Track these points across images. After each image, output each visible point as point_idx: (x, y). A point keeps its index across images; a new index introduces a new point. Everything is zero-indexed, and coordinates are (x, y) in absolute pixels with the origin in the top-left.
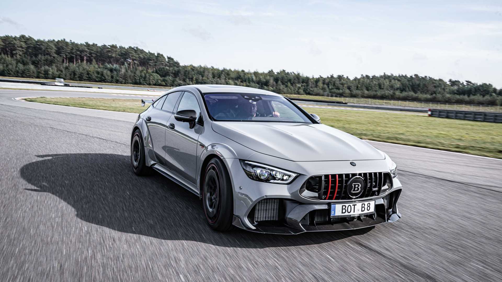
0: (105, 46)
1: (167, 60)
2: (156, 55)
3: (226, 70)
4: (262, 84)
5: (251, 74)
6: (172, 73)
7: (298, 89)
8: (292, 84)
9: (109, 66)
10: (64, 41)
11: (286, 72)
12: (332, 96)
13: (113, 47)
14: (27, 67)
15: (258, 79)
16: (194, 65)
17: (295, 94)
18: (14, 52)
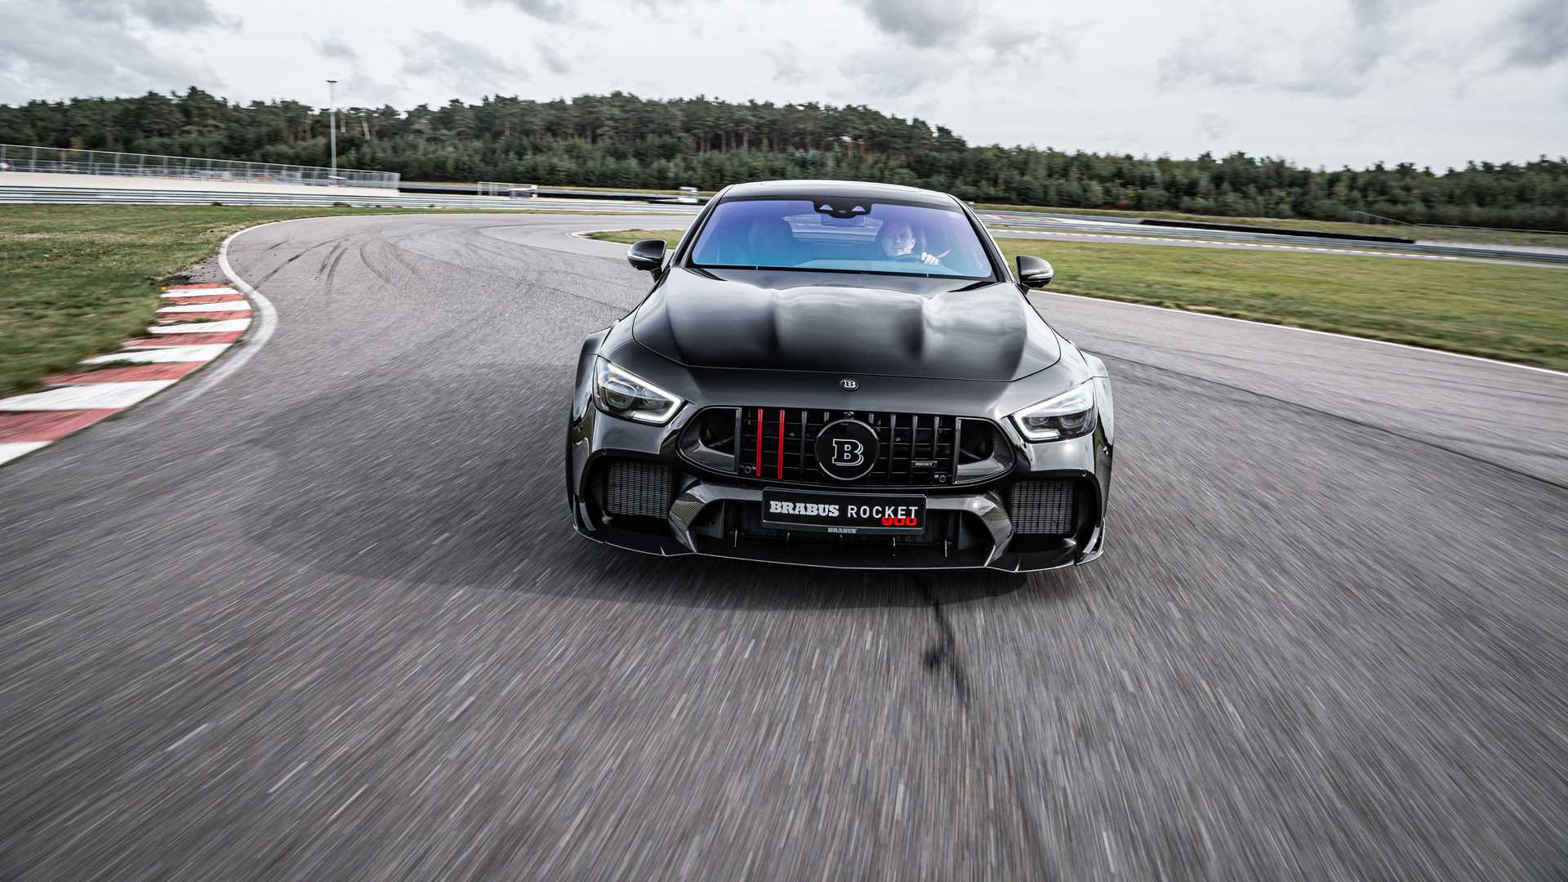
0: (790, 106)
1: (936, 135)
2: (910, 122)
3: (1085, 155)
4: (1177, 191)
5: (1148, 164)
6: (946, 167)
7: (1278, 203)
8: (1261, 191)
9: (799, 154)
10: (700, 102)
11: (1246, 156)
12: (1372, 222)
13: (812, 107)
14: (625, 164)
15: (1167, 178)
16: (1001, 146)
17: (1267, 215)
18: (599, 131)
